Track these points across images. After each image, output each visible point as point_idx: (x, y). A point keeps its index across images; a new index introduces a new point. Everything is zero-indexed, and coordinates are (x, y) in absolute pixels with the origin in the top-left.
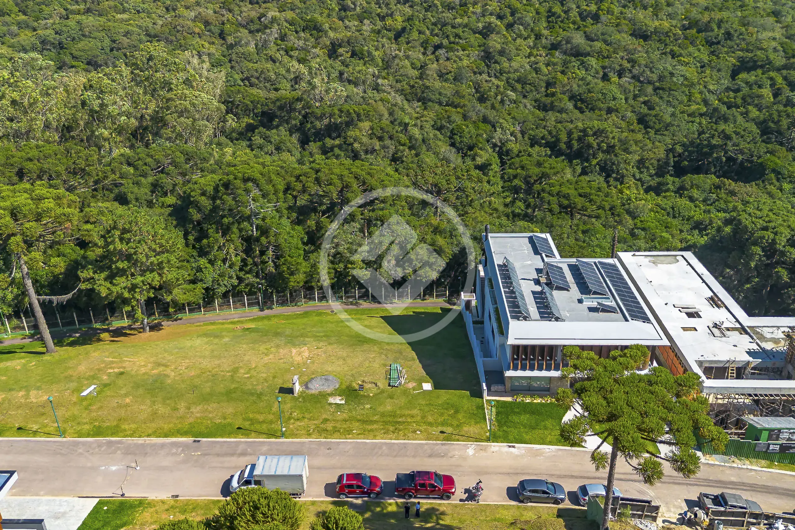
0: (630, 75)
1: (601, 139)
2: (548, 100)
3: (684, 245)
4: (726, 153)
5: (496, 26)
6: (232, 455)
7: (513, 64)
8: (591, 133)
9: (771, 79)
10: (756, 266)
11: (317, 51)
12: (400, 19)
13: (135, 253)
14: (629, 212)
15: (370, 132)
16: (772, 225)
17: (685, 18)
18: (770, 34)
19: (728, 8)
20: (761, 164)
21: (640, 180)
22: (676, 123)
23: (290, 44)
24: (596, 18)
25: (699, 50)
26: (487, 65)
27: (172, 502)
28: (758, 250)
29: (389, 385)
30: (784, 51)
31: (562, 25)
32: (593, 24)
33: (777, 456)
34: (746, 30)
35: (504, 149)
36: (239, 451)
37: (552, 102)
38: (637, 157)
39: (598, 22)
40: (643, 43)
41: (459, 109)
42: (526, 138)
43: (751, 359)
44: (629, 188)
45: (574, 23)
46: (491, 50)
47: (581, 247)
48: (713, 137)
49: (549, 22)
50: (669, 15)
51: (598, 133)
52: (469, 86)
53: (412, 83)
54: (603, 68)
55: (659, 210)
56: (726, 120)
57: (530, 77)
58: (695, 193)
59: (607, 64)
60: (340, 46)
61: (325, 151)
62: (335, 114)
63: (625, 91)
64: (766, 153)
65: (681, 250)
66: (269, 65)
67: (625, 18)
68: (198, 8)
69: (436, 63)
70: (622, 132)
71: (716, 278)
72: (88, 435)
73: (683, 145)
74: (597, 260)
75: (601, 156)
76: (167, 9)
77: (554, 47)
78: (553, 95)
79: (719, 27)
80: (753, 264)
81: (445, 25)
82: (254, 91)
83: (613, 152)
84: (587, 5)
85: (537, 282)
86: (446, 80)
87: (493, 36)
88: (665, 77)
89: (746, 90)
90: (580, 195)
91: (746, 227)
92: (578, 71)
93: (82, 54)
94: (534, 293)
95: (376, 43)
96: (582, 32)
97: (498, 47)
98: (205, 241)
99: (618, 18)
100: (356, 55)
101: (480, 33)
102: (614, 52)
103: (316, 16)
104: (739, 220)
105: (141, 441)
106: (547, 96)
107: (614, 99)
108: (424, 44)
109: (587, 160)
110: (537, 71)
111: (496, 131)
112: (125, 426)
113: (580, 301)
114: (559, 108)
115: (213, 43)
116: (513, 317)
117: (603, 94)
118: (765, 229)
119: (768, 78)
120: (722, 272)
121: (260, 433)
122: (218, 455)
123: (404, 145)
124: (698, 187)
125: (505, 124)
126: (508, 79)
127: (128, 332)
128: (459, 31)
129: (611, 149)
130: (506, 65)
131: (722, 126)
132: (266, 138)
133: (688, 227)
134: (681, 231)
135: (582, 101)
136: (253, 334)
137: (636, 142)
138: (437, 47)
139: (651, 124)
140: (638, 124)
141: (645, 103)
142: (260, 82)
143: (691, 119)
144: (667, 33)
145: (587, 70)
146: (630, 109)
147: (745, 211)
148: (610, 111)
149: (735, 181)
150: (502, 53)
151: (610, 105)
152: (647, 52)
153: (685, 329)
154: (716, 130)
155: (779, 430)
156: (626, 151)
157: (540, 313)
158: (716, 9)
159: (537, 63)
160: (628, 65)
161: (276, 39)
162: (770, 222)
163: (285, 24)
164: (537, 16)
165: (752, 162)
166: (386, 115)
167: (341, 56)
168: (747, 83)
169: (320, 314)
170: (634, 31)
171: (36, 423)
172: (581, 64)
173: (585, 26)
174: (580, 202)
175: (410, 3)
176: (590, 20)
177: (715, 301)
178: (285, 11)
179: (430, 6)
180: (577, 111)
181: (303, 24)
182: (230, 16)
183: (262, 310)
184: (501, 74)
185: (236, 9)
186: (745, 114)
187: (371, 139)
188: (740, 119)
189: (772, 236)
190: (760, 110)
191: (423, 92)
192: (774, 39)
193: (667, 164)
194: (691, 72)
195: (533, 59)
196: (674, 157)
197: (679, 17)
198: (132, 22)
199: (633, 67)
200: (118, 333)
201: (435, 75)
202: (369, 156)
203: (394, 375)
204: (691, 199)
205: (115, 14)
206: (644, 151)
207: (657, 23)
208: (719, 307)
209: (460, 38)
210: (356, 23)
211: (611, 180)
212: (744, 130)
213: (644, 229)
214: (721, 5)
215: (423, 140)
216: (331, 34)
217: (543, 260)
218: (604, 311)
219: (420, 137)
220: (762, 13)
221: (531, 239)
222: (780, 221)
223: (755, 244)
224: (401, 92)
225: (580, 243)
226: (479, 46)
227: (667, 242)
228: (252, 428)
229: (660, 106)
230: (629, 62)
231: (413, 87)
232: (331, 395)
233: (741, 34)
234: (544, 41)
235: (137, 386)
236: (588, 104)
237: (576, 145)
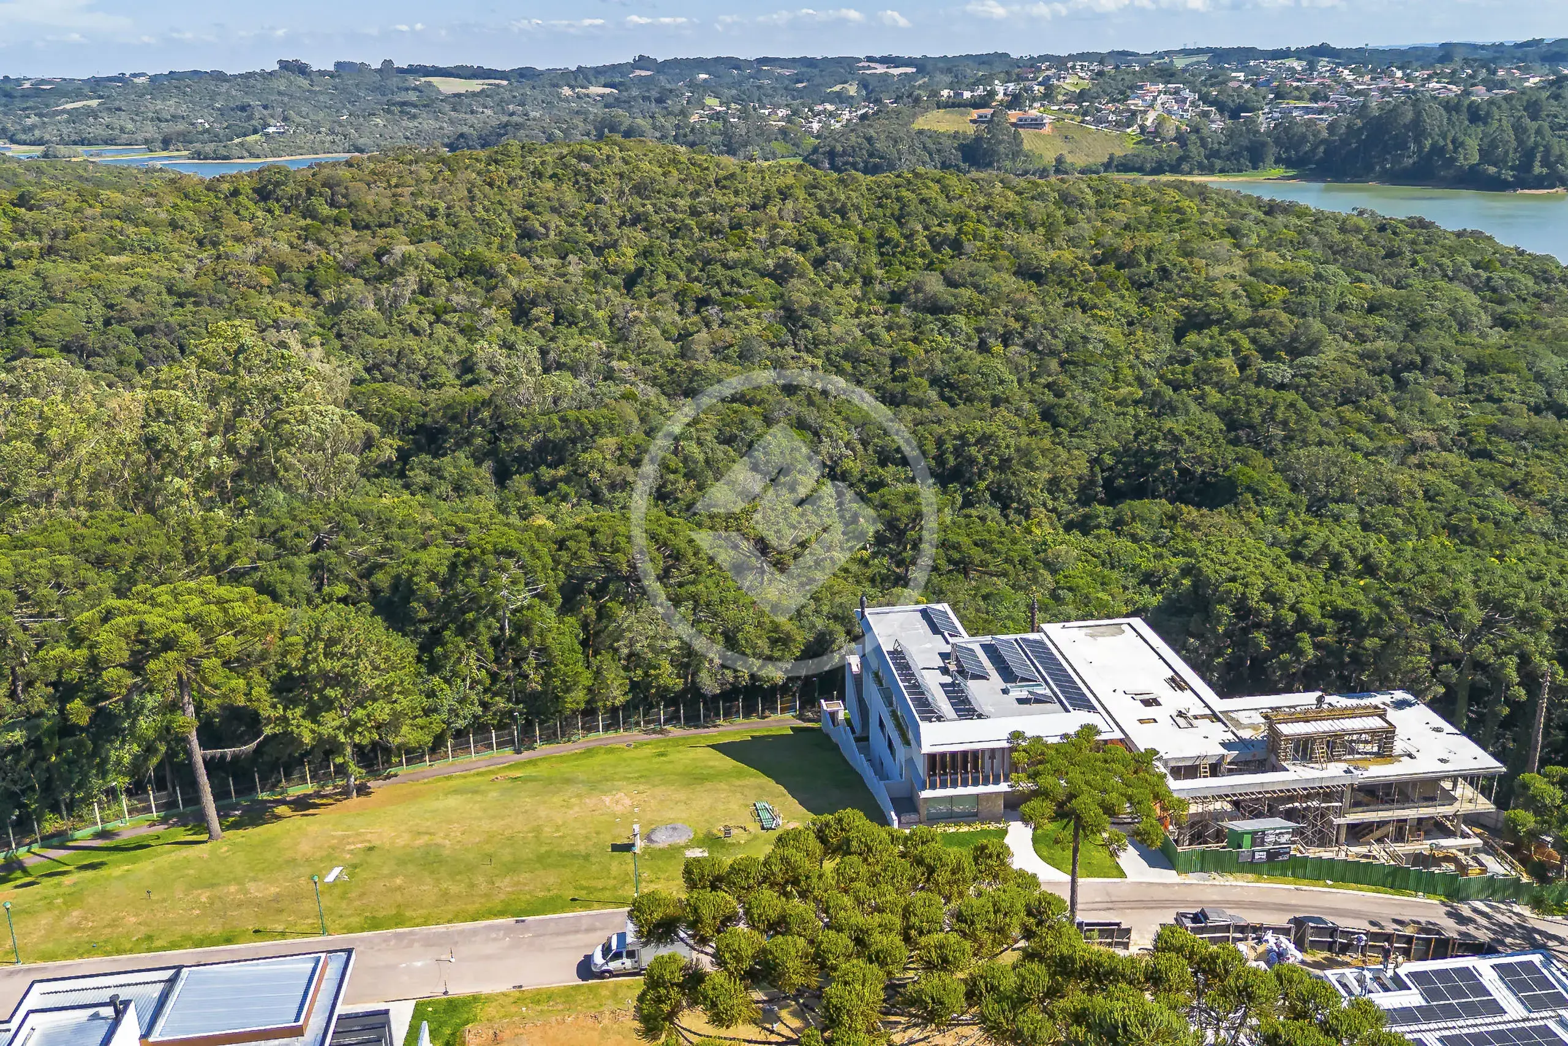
0: (1020, 342)
1: (988, 449)
2: (898, 387)
3: (1130, 609)
4: (1178, 462)
5: (797, 263)
6: (577, 932)
7: (835, 329)
8: (972, 440)
9: (1233, 342)
10: (1226, 631)
11: (491, 312)
12: (630, 252)
13: (354, 674)
14: (1047, 565)
15: (618, 453)
16: (1241, 573)
17: (1096, 244)
18: (1226, 269)
19: (1159, 226)
20: (1229, 478)
21: (1054, 510)
22: (1099, 418)
23: (441, 301)
24: (957, 246)
25: (1122, 297)
26: (790, 331)
27: (518, 994)
28: (1225, 609)
29: (763, 828)
30: (1248, 296)
31: (903, 259)
32: (952, 257)
33: (1266, 867)
34: (1191, 263)
35: (838, 470)
36: (584, 927)
37: (904, 392)
38: (1046, 475)
39: (961, 254)
40: (1035, 289)
41: (755, 408)
42: (870, 452)
43: (1225, 752)
44: (1039, 524)
45: (923, 255)
46: (796, 306)
47: (986, 621)
48: (1155, 439)
49: (882, 254)
50: (1071, 239)
51: (984, 440)
52: (766, 367)
53: (670, 365)
54: (979, 330)
55: (1090, 557)
56: (1172, 409)
57: (863, 350)
58: (1139, 528)
59: (983, 324)
60: (534, 303)
61: (542, 489)
62: (555, 426)
63: (1016, 369)
64: (1235, 461)
65: (1127, 616)
66: (411, 342)
67: (1002, 247)
68: (260, 240)
69: (705, 330)
70: (1019, 435)
71: (1177, 652)
72: (363, 930)
73: (1114, 453)
74: (1018, 636)
75: (991, 475)
76: (201, 243)
77: (896, 297)
78: (904, 378)
79: (1149, 259)
80: (1221, 630)
81: (708, 262)
82: (394, 389)
83: (1010, 468)
84: (940, 225)
85: (945, 671)
86: (726, 359)
87: (794, 281)
88: (1074, 343)
89: (1197, 360)
90: (976, 544)
91: (1208, 578)
92: (940, 338)
93: (52, 332)
94: (943, 685)
95: (595, 296)
96: (938, 273)
97: (807, 301)
98: (439, 650)
99: (991, 247)
100: (562, 317)
101: (771, 275)
102: (993, 305)
103: (480, 249)
104: (1199, 569)
105: (441, 928)
106: (894, 380)
107: (1002, 382)
108: (680, 296)
109: (970, 483)
110: (874, 339)
111: (821, 442)
112: (409, 913)
113: (1005, 691)
114: (915, 400)
115: (299, 303)
116: (923, 719)
117: (983, 374)
118: (1233, 579)
119: (1227, 341)
120: (1185, 642)
121: (604, 903)
122: (558, 934)
123: (675, 472)
124: (1143, 520)
125: (835, 431)
126: (827, 354)
127: (317, 801)
128: (737, 274)
129: (1005, 464)
130: (823, 331)
131: (1169, 424)
132: (436, 472)
133: (1134, 581)
134: (1125, 588)
135: (952, 387)
136: (529, 784)
137: (1043, 452)
138: (703, 302)
139: (1062, 419)
140: (1042, 420)
141: (1048, 386)
142: (400, 371)
143: (1121, 409)
144: (1072, 269)
145: (953, 335)
146: (1027, 397)
147: (1205, 555)
148: (996, 402)
149: (1198, 506)
150: (814, 310)
151: (996, 392)
152: (1043, 304)
153: (1141, 721)
154: (1159, 430)
155: (1263, 832)
156: (1030, 465)
157: (956, 710)
158: (1141, 227)
159: (872, 326)
160: (1017, 326)
161: (414, 292)
162: (1238, 569)
163: (428, 265)
164: (861, 246)
165: (1216, 475)
166: (636, 422)
167: (537, 320)
168: (1198, 350)
169: (611, 751)
170: (1020, 266)
171: (278, 922)
172: (943, 326)
173: (941, 261)
174: (977, 554)
175: (644, 224)
176: (946, 250)
177: (1177, 683)
178: (421, 241)
179: (679, 229)
180: (945, 405)
181: (459, 265)
182: (323, 253)
183: (518, 752)
184: (816, 346)
185: (331, 239)
186: (1200, 399)
187: (620, 464)
188: (1193, 407)
189: (1241, 589)
190: (1221, 391)
191: (691, 381)
192: (1233, 277)
193: (1092, 482)
194: (1114, 335)
195: (864, 319)
196: (1103, 471)
197: (1086, 244)
198: (139, 269)
199: (1024, 328)
200: (302, 805)
201: (707, 351)
202: (617, 494)
203: (765, 815)
204: (1135, 538)
205: (103, 256)
206: (1056, 465)
207: (1054, 254)
208: (1182, 689)
209: (740, 286)
210: (554, 261)
211: (1012, 516)
212: (1200, 428)
213: (1070, 589)
214: (1148, 221)
215: (707, 461)
216: (514, 282)
217: (947, 642)
218: (1038, 701)
219: (701, 457)
220: (1212, 232)
221: (925, 613)
222: (1251, 568)
223: (1222, 601)
224: (654, 381)
225: (984, 616)
226: (774, 299)
227: (1105, 606)
228: (592, 897)
229: (1073, 391)
230: (1017, 320)
231: (671, 371)
232: (687, 847)
233: (1183, 270)
234: (878, 287)
235: (402, 862)
236: (961, 392)
237: (951, 461)
